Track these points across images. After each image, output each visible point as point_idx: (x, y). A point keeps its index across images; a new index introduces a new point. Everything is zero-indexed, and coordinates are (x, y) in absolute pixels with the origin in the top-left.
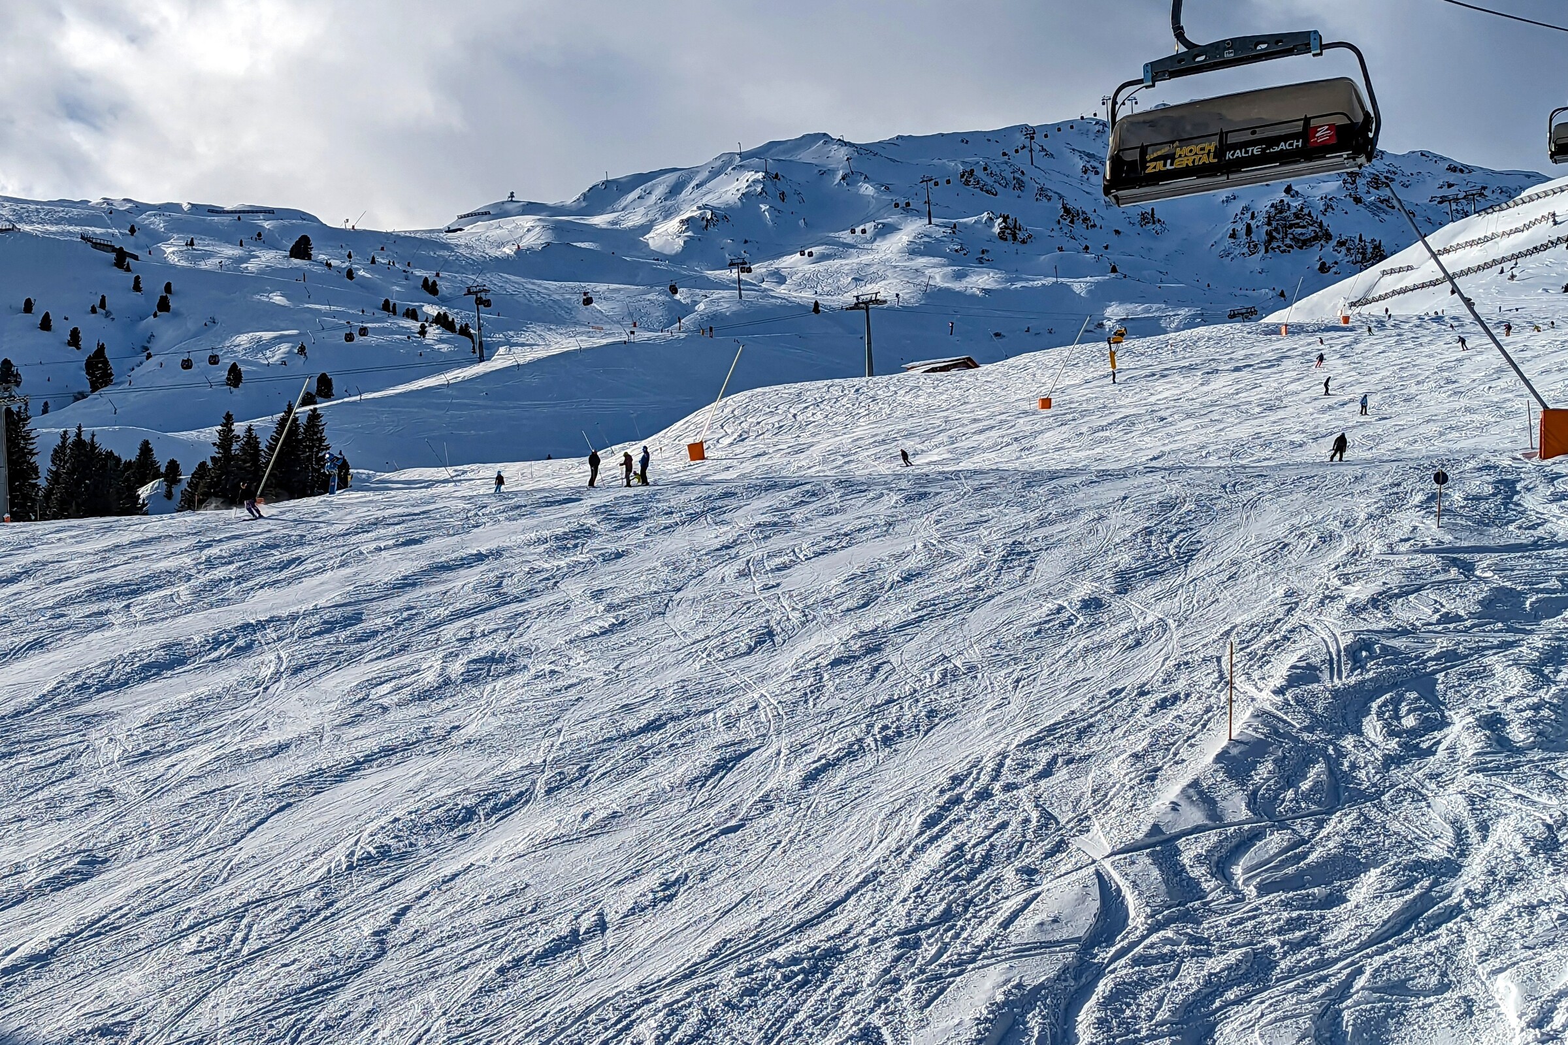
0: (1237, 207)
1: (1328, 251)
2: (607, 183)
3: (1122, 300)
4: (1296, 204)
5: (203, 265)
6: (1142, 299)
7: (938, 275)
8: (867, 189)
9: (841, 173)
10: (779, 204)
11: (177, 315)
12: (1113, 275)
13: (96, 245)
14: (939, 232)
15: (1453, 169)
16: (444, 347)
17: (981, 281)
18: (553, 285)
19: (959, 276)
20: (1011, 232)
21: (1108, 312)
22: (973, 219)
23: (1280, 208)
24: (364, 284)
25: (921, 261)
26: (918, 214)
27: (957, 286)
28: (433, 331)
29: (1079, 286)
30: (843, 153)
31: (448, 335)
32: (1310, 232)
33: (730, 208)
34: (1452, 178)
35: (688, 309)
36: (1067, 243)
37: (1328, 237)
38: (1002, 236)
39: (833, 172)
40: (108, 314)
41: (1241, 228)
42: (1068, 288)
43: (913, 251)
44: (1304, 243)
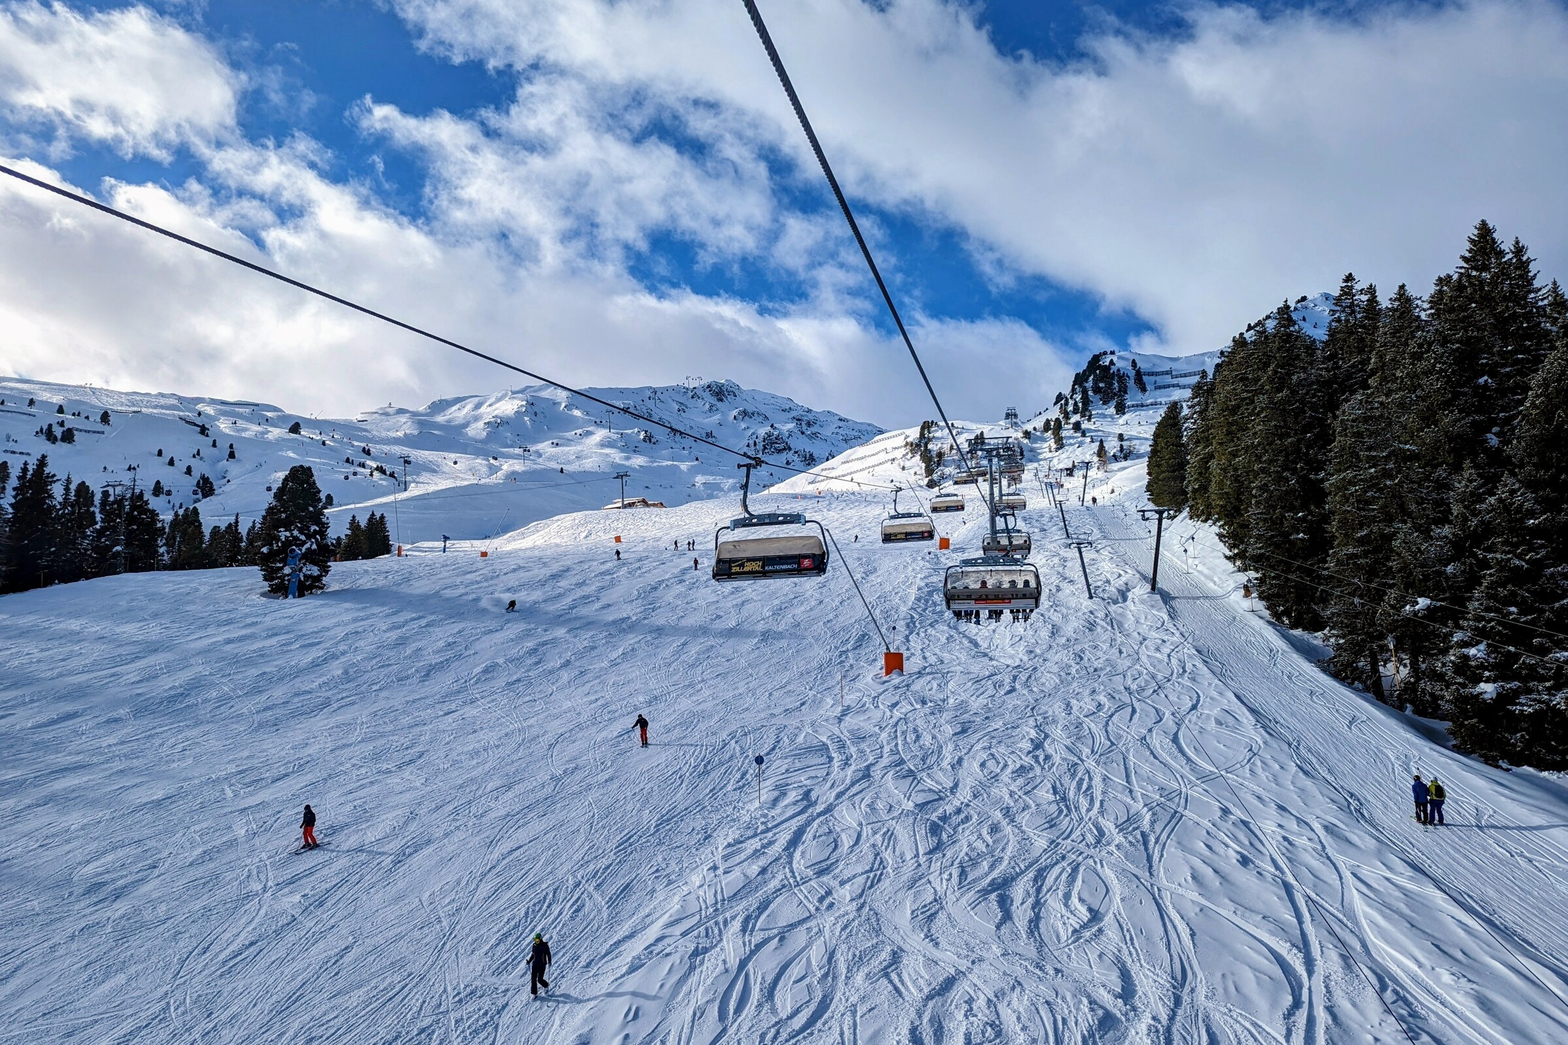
0: (750, 432)
1: (790, 455)
2: (441, 401)
3: (703, 474)
4: (776, 433)
5: (243, 435)
6: (712, 474)
7: (616, 456)
8: (577, 413)
9: (563, 405)
10: (534, 418)
11: (239, 461)
12: (696, 463)
13: (187, 422)
14: (615, 437)
15: (841, 420)
16: (384, 483)
17: (638, 461)
18: (427, 453)
19: (628, 458)
20: (649, 438)
21: (697, 479)
22: (629, 431)
23: (769, 435)
24: (331, 449)
25: (607, 451)
26: (604, 427)
27: (627, 463)
28: (376, 474)
29: (684, 466)
30: (565, 394)
31: (383, 476)
32: (781, 446)
33: (509, 418)
34: (841, 424)
35: (499, 469)
36: (673, 445)
37: (790, 449)
38: (644, 440)
39: (560, 404)
40: (201, 459)
41: (751, 442)
42: (678, 467)
43: (603, 444)
44: (779, 451)
